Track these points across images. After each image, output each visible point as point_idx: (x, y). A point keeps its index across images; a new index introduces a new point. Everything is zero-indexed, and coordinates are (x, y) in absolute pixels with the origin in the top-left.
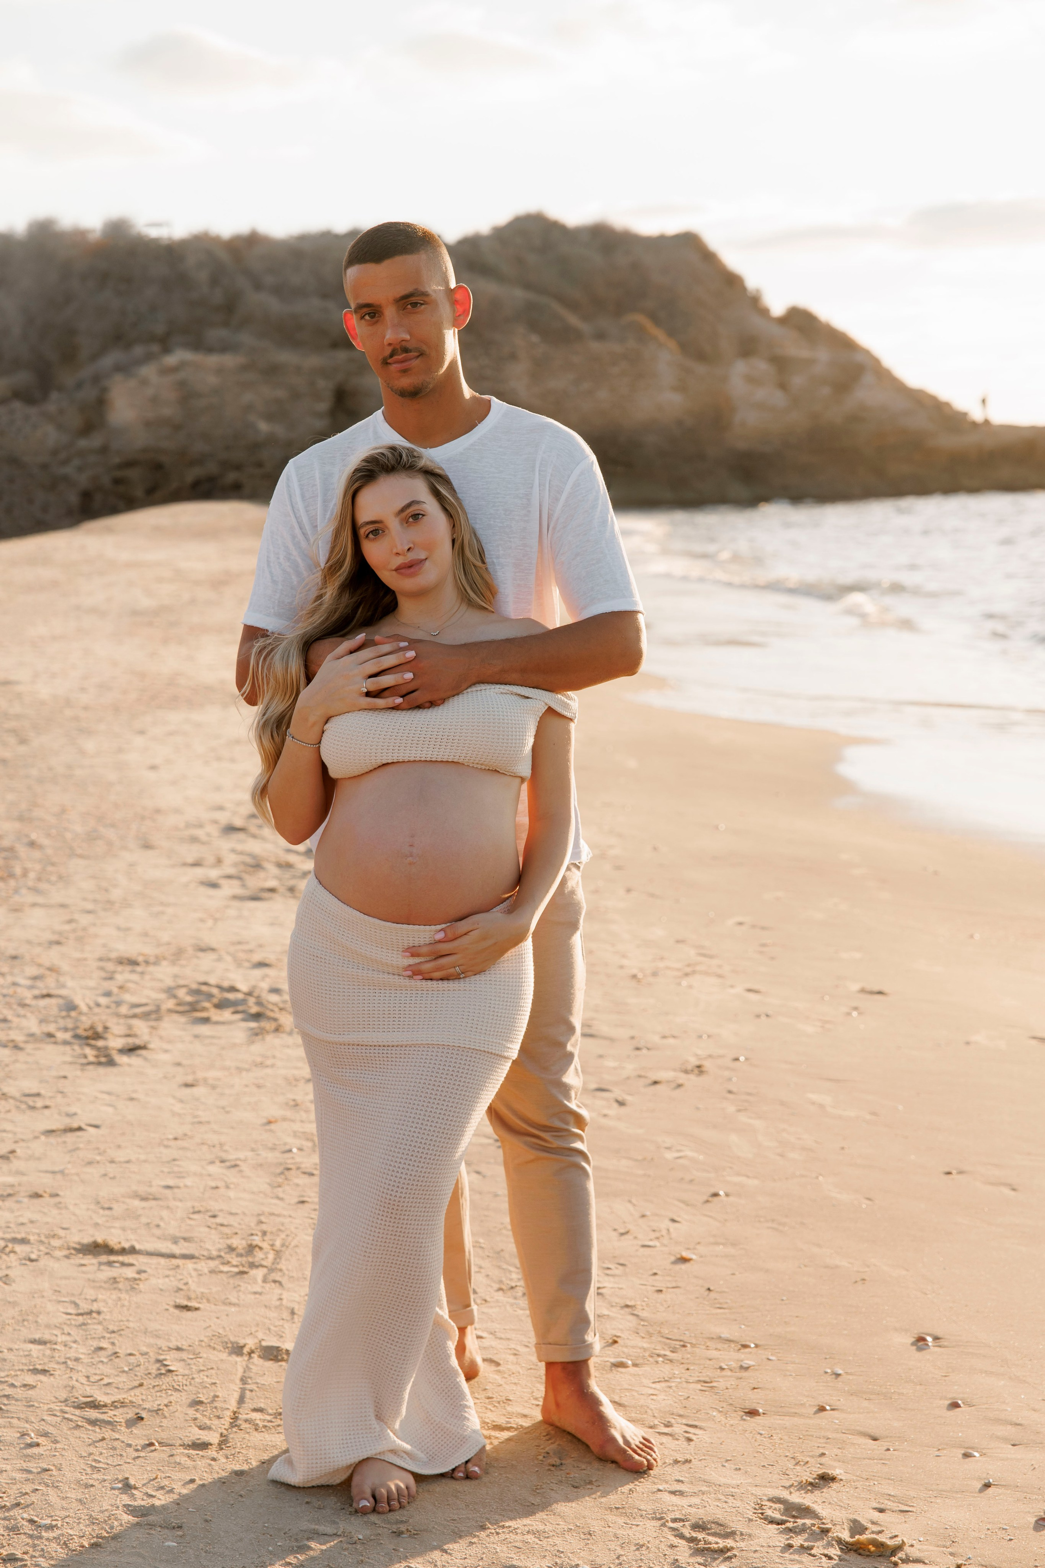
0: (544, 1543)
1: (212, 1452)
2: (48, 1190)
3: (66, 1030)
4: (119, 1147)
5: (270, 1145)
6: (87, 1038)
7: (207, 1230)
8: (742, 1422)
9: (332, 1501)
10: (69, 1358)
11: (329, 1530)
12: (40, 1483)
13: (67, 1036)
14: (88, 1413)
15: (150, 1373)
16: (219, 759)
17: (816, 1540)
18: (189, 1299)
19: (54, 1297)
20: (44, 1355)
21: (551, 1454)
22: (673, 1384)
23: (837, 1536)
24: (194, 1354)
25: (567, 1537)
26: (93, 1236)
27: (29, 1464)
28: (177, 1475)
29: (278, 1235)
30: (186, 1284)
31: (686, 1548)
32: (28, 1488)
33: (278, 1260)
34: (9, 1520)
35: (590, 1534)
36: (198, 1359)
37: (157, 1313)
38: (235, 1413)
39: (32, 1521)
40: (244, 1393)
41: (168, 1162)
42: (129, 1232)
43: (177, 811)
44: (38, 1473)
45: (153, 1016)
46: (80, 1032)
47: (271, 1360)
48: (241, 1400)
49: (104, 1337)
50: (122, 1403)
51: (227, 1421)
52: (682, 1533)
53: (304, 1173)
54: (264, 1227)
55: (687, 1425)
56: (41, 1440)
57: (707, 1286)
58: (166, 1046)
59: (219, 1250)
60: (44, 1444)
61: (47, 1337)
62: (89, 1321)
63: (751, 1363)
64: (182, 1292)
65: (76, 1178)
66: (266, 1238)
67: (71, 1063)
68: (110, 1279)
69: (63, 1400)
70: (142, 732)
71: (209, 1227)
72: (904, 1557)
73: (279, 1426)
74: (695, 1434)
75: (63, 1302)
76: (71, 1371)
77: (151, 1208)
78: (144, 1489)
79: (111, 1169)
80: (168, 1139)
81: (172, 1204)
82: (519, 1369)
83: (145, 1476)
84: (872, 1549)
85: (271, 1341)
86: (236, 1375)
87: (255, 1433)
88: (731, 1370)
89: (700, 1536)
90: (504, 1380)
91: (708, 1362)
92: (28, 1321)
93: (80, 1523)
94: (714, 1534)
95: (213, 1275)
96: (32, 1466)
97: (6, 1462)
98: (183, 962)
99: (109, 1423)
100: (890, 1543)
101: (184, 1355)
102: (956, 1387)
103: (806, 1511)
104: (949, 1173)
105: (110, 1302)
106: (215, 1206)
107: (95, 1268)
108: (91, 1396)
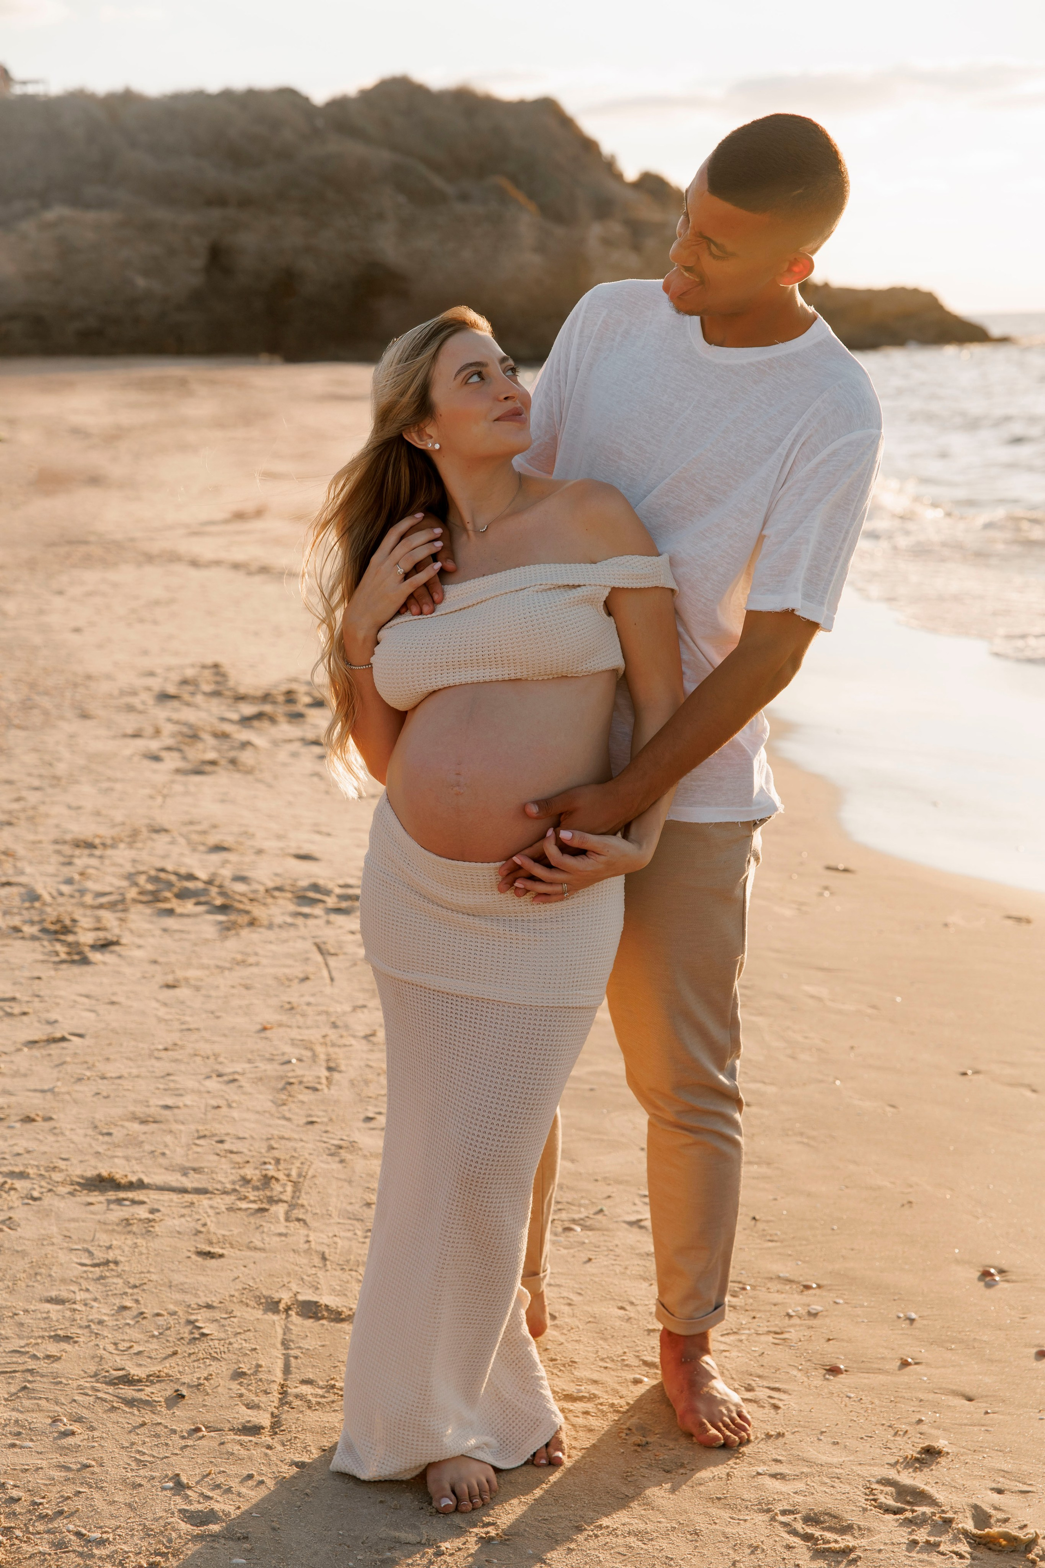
0: (649, 1547)
1: (265, 1438)
2: (40, 1113)
3: (32, 923)
4: (108, 1059)
5: (268, 1056)
6: (56, 932)
7: (216, 1158)
8: (825, 1382)
9: (408, 1499)
10: (91, 1321)
11: (411, 1537)
12: (82, 1483)
13: (33, 930)
14: (123, 1391)
15: (182, 1338)
16: (141, 621)
17: (940, 1534)
18: (211, 1243)
19: (66, 1245)
20: (64, 1317)
21: (634, 1430)
22: (743, 1337)
23: (963, 1528)
24: (226, 1313)
25: (673, 1538)
26: (95, 1168)
27: (67, 1459)
28: (232, 1469)
29: (293, 1163)
30: (204, 1225)
31: (805, 1550)
32: (69, 1491)
33: (298, 1194)
34: (53, 1533)
35: (696, 1534)
36: (232, 1319)
37: (179, 1262)
38: (282, 1386)
39: (79, 1534)
40: (289, 1361)
41: (163, 1077)
42: (134, 1162)
43: (109, 677)
44: (78, 1470)
45: (120, 907)
46: (48, 926)
47: (311, 1317)
48: (287, 1370)
49: (126, 1293)
50: (158, 1377)
51: (275, 1396)
52: (795, 1529)
53: (307, 1088)
54: (276, 1153)
55: (769, 1388)
56: (75, 1427)
57: (752, 1215)
58: (140, 941)
59: (234, 1183)
60: (79, 1431)
61: (64, 1294)
62: (108, 1274)
63: (819, 1308)
64: (201, 1236)
65: (67, 1097)
66: (280, 1167)
67: (43, 961)
68: (122, 1221)
69: (92, 1374)
70: (60, 593)
71: (218, 1155)
72: (1041, 1553)
73: (333, 1402)
74: (781, 1400)
75: (76, 1250)
76: (96, 1338)
77: (153, 1133)
78: (199, 1489)
79: (104, 1087)
80: (158, 1050)
81: (175, 1127)
82: (577, 1323)
83: (197, 1471)
84: (1004, 1543)
85: (307, 1295)
86: (276, 1337)
87: (308, 1412)
88: (800, 1318)
89: (817, 1533)
90: (563, 1337)
91: (774, 1308)
92: (41, 1274)
93: (133, 1535)
94: (830, 1529)
95: (232, 1214)
96: (68, 1460)
97: (41, 1456)
98: (139, 845)
99: (147, 1403)
100: (1021, 1534)
101: (217, 1315)
102: (1038, 1332)
103: (920, 1496)
104: (965, 1074)
105: (126, 1249)
106: (221, 1129)
107: (103, 1207)
108: (123, 1369)
